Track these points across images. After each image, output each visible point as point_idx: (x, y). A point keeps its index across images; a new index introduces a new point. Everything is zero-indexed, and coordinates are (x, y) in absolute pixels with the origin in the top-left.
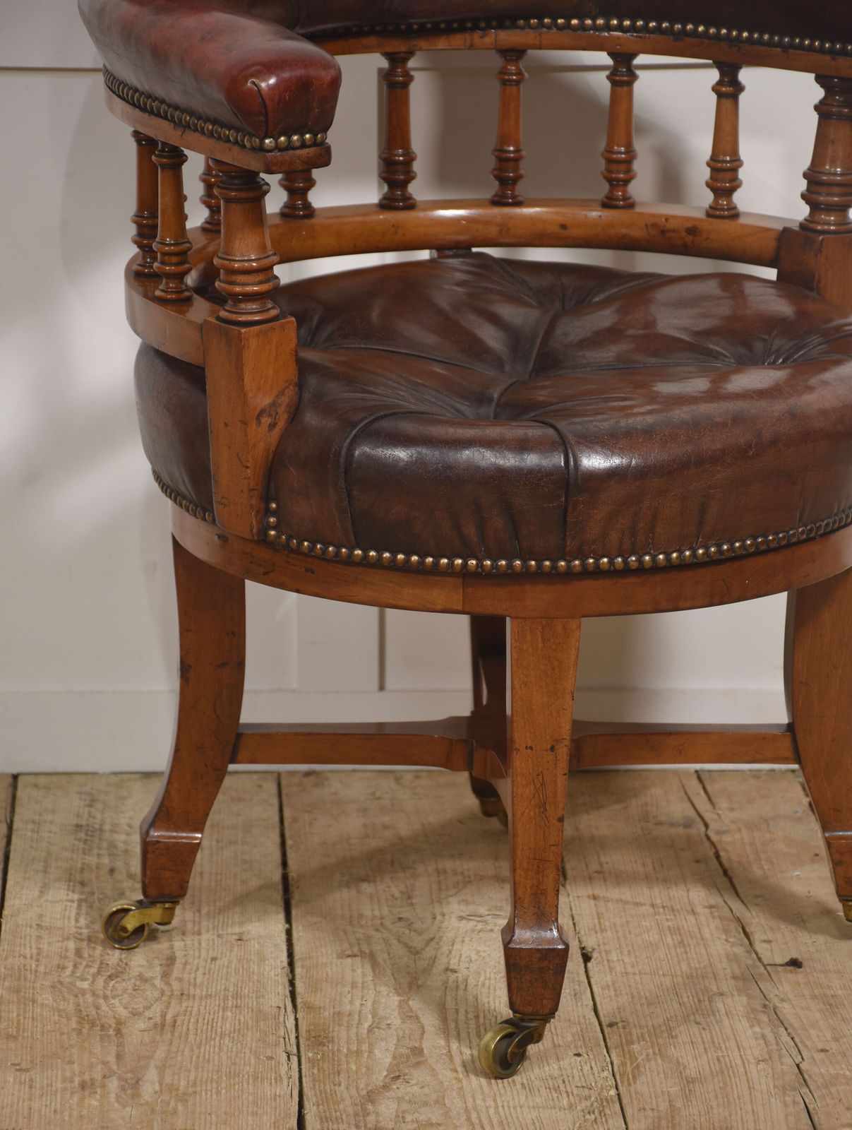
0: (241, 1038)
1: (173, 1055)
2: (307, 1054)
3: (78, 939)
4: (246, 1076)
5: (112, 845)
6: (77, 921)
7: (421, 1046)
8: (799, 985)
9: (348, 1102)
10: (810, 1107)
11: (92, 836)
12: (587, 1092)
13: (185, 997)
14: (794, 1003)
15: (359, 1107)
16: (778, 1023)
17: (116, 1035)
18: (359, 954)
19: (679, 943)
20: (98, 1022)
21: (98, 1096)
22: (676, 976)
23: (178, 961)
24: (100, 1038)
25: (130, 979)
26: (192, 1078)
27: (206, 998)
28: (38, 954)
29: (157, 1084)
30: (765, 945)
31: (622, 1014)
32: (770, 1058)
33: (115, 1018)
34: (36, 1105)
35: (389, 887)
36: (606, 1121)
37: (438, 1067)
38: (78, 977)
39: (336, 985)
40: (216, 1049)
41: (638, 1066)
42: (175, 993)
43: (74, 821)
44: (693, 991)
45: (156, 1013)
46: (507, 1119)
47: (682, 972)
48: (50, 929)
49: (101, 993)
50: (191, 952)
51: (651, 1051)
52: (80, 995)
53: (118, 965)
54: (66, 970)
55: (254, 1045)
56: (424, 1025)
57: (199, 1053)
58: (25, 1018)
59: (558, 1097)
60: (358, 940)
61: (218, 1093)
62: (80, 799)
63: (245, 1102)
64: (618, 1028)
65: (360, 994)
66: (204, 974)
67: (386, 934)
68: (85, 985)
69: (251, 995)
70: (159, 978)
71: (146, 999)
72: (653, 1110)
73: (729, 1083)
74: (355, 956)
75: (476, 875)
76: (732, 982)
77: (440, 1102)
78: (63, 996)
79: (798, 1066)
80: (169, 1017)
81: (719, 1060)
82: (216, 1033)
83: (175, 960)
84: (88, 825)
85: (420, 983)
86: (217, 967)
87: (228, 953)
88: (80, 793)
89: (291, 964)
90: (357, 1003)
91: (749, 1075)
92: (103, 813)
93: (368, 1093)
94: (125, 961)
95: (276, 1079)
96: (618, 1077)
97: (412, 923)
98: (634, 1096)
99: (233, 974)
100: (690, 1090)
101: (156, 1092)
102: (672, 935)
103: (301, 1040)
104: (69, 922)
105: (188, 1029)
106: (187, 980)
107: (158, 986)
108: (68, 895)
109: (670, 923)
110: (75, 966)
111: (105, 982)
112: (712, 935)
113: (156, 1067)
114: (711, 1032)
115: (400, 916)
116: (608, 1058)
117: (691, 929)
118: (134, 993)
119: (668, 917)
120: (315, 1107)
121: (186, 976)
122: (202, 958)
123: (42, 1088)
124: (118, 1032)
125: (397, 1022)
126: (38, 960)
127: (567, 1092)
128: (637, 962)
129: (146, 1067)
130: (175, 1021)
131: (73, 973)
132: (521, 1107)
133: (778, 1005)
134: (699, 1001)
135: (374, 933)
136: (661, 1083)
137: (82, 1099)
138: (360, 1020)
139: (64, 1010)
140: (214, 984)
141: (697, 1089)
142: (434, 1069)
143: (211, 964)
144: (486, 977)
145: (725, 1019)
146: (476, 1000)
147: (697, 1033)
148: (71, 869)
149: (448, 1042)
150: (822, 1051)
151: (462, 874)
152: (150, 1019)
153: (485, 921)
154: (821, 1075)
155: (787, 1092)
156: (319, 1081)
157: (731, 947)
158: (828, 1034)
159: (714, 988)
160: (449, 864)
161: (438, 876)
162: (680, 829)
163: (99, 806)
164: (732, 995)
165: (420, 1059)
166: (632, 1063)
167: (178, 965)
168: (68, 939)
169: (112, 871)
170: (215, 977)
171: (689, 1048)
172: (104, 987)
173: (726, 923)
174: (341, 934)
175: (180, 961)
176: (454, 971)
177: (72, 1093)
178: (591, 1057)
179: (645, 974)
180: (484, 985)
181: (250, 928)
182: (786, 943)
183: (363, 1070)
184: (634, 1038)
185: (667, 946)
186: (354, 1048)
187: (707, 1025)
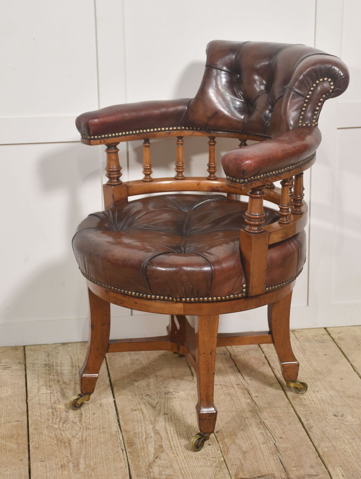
0: (107, 445)
1: (88, 452)
2: (128, 450)
3: (52, 408)
4: (111, 460)
5: (57, 371)
6: (51, 401)
7: (162, 444)
8: (269, 413)
9: (144, 468)
10: (282, 460)
11: (50, 368)
12: (215, 459)
13: (88, 429)
14: (269, 420)
15: (147, 470)
16: (265, 428)
17: (69, 445)
18: (137, 409)
19: (231, 399)
20: (63, 441)
21: (67, 471)
22: (233, 412)
23: (83, 415)
24: (64, 447)
25: (70, 423)
26: (95, 461)
27: (94, 429)
28: (41, 415)
29: (84, 464)
30: (256, 398)
31: (220, 427)
32: (266, 442)
33: (68, 439)
34: (48, 475)
35: (142, 383)
36: (223, 470)
37: (168, 452)
38: (54, 423)
39: (133, 422)
40: (100, 449)
41: (228, 448)
42: (84, 428)
43: (44, 363)
44: (239, 418)
45: (80, 436)
46: (193, 471)
47: (234, 410)
48: (43, 405)
49: (62, 429)
50: (87, 411)
51: (231, 442)
52: (56, 430)
53: (65, 418)
54: (50, 421)
55: (111, 447)
56: (162, 436)
57: (95, 451)
58: (40, 440)
59: (206, 462)
60: (136, 404)
61: (103, 467)
62: (45, 354)
63: (112, 470)
64: (219, 433)
65: (140, 425)
66: (92, 420)
67: (144, 401)
68: (56, 426)
69: (107, 427)
70: (78, 422)
71: (76, 431)
72: (236, 465)
73: (256, 452)
74: (136, 410)
75: (167, 377)
76: (249, 413)
77: (171, 466)
78: (51, 431)
79: (275, 444)
80: (84, 437)
81: (251, 444)
82: (99, 443)
83: (82, 415)
84: (48, 364)
85: (157, 419)
86: (96, 417)
87: (98, 411)
88: (45, 352)
89: (117, 414)
90: (140, 428)
91: (261, 449)
92: (52, 359)
93: (149, 464)
94: (67, 416)
95: (120, 460)
96: (223, 453)
97: (151, 396)
98: (229, 460)
99: (101, 419)
100: (245, 456)
101: (84, 468)
102: (228, 396)
103: (126, 445)
104: (48, 402)
105: (90, 442)
106: (87, 422)
107: (79, 425)
108: (46, 391)
109: (227, 392)
110: (53, 419)
111: (63, 425)
112: (240, 395)
113: (83, 458)
114: (247, 433)
115: (147, 394)
116: (218, 445)
117: (234, 393)
118: (72, 428)
119: (226, 389)
120: (134, 471)
121: (87, 421)
122: (90, 414)
123: (49, 468)
124: (69, 444)
125: (153, 435)
126: (41, 417)
127: (209, 460)
128: (220, 407)
129: (80, 458)
130: (86, 439)
131: (52, 421)
132: (196, 467)
133: (264, 421)
134: (241, 421)
135: (140, 401)
136: (236, 454)
137: (62, 472)
138: (142, 435)
139: (52, 436)
140: (96, 423)
141: (247, 455)
142: (167, 453)
143: (93, 416)
144: (176, 416)
145: (250, 427)
146: (176, 425)
147: (243, 434)
148: (46, 381)
149: (170, 442)
150: (281, 438)
151: (163, 376)
152: (78, 438)
153: (173, 394)
154: (282, 447)
155: (274, 455)
156: (134, 460)
157: (246, 399)
158: (281, 431)
159: (245, 416)
160: (159, 373)
161: (156, 378)
162: (223, 356)
163: (51, 356)
164: (250, 418)
165: (163, 450)
166: (226, 447)
167: (84, 417)
168: (49, 408)
169: (58, 381)
170: (96, 421)
171: (242, 439)
172: (63, 427)
173: (243, 390)
174: (131, 402)
175: (84, 415)
176: (167, 414)
177: (59, 470)
178: (214, 445)
179: (224, 411)
180: (177, 419)
181: (103, 401)
182: (262, 397)
183: (146, 455)
184: (225, 437)
185: (228, 400)
186: (142, 446)
187: (246, 431)
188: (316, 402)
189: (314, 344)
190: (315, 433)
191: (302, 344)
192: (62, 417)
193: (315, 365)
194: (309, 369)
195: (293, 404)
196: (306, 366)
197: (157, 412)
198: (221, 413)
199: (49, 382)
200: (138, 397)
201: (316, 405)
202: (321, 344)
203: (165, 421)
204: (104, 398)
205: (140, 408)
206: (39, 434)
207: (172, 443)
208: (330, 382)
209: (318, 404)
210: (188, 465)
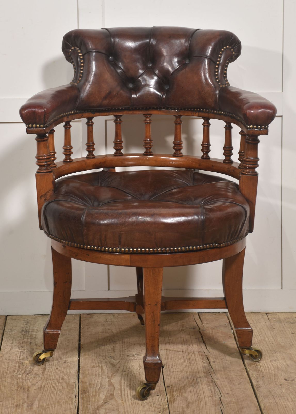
0: (62, 391)
1: (43, 396)
2: (81, 396)
3: (20, 363)
4: (63, 403)
5: (31, 336)
6: (20, 358)
7: (113, 393)
8: (222, 375)
9: (91, 410)
10: (223, 410)
11: (26, 333)
12: (159, 406)
13: (48, 380)
14: (220, 380)
15: (94, 411)
16: (215, 385)
17: (27, 391)
18: (98, 366)
19: (189, 362)
20: (23, 387)
21: (21, 409)
24: (23, 392)
25: (33, 374)
26: (47, 403)
27: (54, 380)
28: (8, 368)
29: (38, 405)
30: (213, 363)
31: (172, 383)
32: (212, 396)
33: (28, 386)
35: (108, 347)
37: (118, 399)
38: (18, 374)
39: (91, 376)
40: (55, 395)
41: (175, 399)
42: (45, 378)
43: (22, 329)
44: (192, 377)
45: (39, 384)
47: (189, 371)
48: (12, 360)
49: (24, 379)
50: (51, 366)
51: (179, 394)
52: (18, 379)
53: (30, 370)
54: (15, 372)
56: (115, 387)
57: (50, 396)
58: (2, 386)
59: (151, 408)
60: (98, 362)
61: (55, 407)
62: (24, 322)
63: (62, 410)
64: (170, 388)
65: (97, 378)
66: (54, 373)
67: (106, 361)
68: (20, 376)
69: (66, 379)
70: (41, 374)
71: (37, 380)
72: (178, 411)
73: (200, 403)
74: (97, 367)
75: (133, 343)
76: (203, 374)
77: (117, 410)
78: (14, 380)
79: (220, 398)
80: (43, 385)
81: (198, 397)
82: (56, 390)
83: (46, 369)
84: (25, 330)
85: (114, 375)
86: (58, 371)
87: (61, 367)
89: (79, 370)
90: (96, 381)
91: (206, 401)
92: (30, 326)
93: (97, 407)
94: (32, 369)
95: (71, 403)
96: (169, 402)
97: (114, 357)
98: (173, 407)
99: (62, 373)
100: (189, 406)
101: (37, 407)
102: (187, 360)
103: (80, 392)
104: (17, 358)
105: (48, 389)
107: (41, 376)
108: (18, 350)
109: (187, 357)
110: (18, 371)
111: (26, 375)
112: (199, 360)
113: (38, 400)
114: (196, 388)
115: (111, 355)
116: (166, 396)
117: (193, 358)
118: (34, 378)
119: (187, 355)
120: (82, 411)
121: (49, 373)
122: (54, 368)
123: (5, 407)
124: (28, 390)
125: (107, 386)
127: (154, 406)
128: (177, 368)
129: (35, 400)
130: (44, 387)
131: (17, 373)
132: (140, 411)
133: (216, 380)
134: (194, 379)
135: (103, 360)
136: (181, 404)
137: (16, 410)
138: (97, 386)
139: (13, 384)
140: (56, 376)
141: (191, 405)
142: (116, 400)
143: (56, 370)
144: (133, 373)
145: (200, 384)
146: (130, 380)
147: (192, 389)
148: (20, 343)
149: (121, 392)
150: (227, 394)
151: (129, 343)
152: (37, 386)
153: (135, 357)
154: (226, 401)
155: (216, 406)
156: (84, 404)
157: (204, 363)
158: (229, 389)
159: (198, 376)
160: (126, 340)
161: (123, 344)
162: (192, 330)
163: (29, 324)
164: (203, 378)
165: (113, 397)
166: (173, 398)
167: (47, 370)
168: (17, 363)
169: (31, 343)
170: (57, 373)
171: (190, 393)
172: (25, 377)
173: (203, 357)
174: (94, 361)
176: (125, 371)
177: (14, 408)
178: (162, 396)
179: (179, 372)
180: (133, 375)
181: (68, 359)
182: (219, 363)
183: (96, 400)
184: (174, 390)
185: (186, 363)
186: (94, 394)
187: (195, 387)
188: (271, 368)
189: (285, 325)
190: (262, 392)
191: (272, 324)
192: (27, 370)
193: (279, 341)
194: (273, 343)
195: (248, 369)
196: (270, 341)
197: (116, 369)
198: (177, 373)
199: (22, 344)
200: (101, 357)
201: (270, 371)
202: (291, 325)
203: (121, 376)
204: (69, 357)
205: (101, 366)
206: (3, 382)
207: (123, 393)
208: (290, 354)
209: (272, 370)
210: (133, 409)
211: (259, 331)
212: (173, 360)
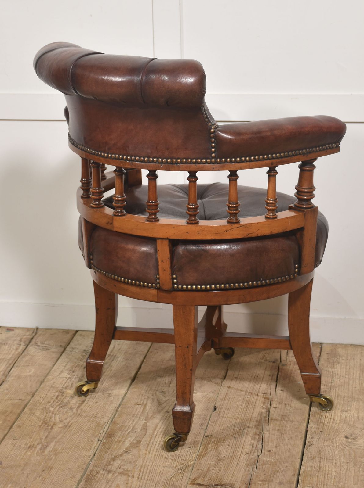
0: (87, 433)
1: (63, 438)
2: (104, 441)
3: (60, 392)
4: (81, 447)
6: (64, 385)
7: (141, 440)
8: (276, 425)
9: (106, 460)
12: (184, 462)
13: (79, 416)
14: (271, 432)
15: (109, 462)
16: (261, 439)
17: (50, 429)
18: (142, 404)
19: (247, 406)
20: (48, 423)
21: (32, 451)
22: (239, 419)
24: (45, 429)
25: (67, 408)
26: (64, 447)
27: (86, 417)
28: (45, 397)
29: (52, 448)
30: (274, 409)
31: (213, 432)
32: (251, 453)
33: (54, 422)
34: (12, 453)
35: (166, 379)
36: (184, 473)
37: (142, 448)
38: (52, 406)
39: (128, 415)
40: (78, 436)
42: (77, 414)
43: (84, 348)
44: (240, 425)
45: (67, 421)
46: (153, 470)
47: (241, 417)
48: (54, 388)
49: (55, 412)
50: (91, 399)
51: (214, 447)
52: (48, 413)
53: (66, 402)
55: (90, 436)
56: (147, 432)
57: (71, 437)
58: (27, 420)
59: (173, 463)
60: (145, 398)
61: (68, 453)
62: (91, 340)
63: (75, 457)
64: (209, 438)
65: (134, 419)
66: (90, 408)
67: (155, 397)
68: (52, 409)
69: (100, 417)
70: (76, 408)
71: (67, 416)
72: (201, 470)
73: (232, 461)
74: (140, 404)
76: (255, 422)
77: (135, 462)
78: (43, 413)
79: (258, 456)
80: (70, 423)
81: (233, 452)
82: (81, 430)
83: (84, 402)
84: (88, 350)
85: (155, 416)
86: (96, 406)
87: (102, 401)
90: (131, 422)
91: (240, 459)
93: (114, 457)
94: (69, 401)
95: (89, 449)
96: (198, 457)
97: (165, 393)
98: (198, 465)
99: (99, 408)
100: (218, 463)
101: (50, 451)
102: (246, 403)
103: (105, 435)
104: (61, 385)
105: (73, 428)
106: (84, 410)
107: (74, 411)
108: (67, 375)
109: (248, 399)
110: (53, 402)
111: (59, 409)
112: (259, 404)
113: (56, 442)
114: (237, 442)
115: (163, 390)
116: (199, 449)
117: (253, 401)
118: (65, 413)
119: (249, 396)
120: (95, 461)
121: (84, 408)
122: (93, 402)
123: (17, 446)
124: (52, 427)
125: (139, 430)
126: (44, 399)
127: (177, 461)
128: (229, 413)
129: (53, 441)
130: (71, 425)
131: (51, 404)
132: (160, 466)
133: (265, 433)
134: (240, 429)
135: (151, 396)
136: (210, 460)
137: (26, 452)
138: (128, 429)
139: (41, 418)
140: (91, 412)
141: (220, 463)
142: (140, 449)
143: (95, 404)
146: (169, 424)
147: (232, 442)
148: (73, 366)
149: (151, 439)
150: (270, 451)
152: (64, 423)
154: (264, 460)
155: (249, 466)
156: (102, 451)
157: (263, 409)
158: (275, 445)
159: (248, 424)
162: (271, 364)
164: (252, 428)
165: (138, 445)
166: (205, 452)
167: (84, 404)
168: (57, 392)
170: (93, 409)
171: (227, 447)
172: (57, 410)
173: (266, 400)
174: (141, 396)
175: (86, 402)
176: (168, 412)
177: (25, 449)
178: (193, 448)
179: (229, 417)
181: (114, 391)
182: (281, 409)
183: (118, 448)
184: (211, 442)
185: (242, 407)
186: (120, 439)
187: (238, 439)
188: (336, 421)
190: (310, 451)
192: (63, 402)
194: (355, 388)
195: (310, 420)
196: (354, 384)
197: (160, 409)
198: (226, 419)
199: (76, 367)
200: (151, 392)
201: (335, 424)
203: (161, 419)
204: (117, 389)
205: (145, 403)
206: (31, 415)
207: (152, 441)
210: (153, 463)
211: (348, 370)
212: (229, 402)
